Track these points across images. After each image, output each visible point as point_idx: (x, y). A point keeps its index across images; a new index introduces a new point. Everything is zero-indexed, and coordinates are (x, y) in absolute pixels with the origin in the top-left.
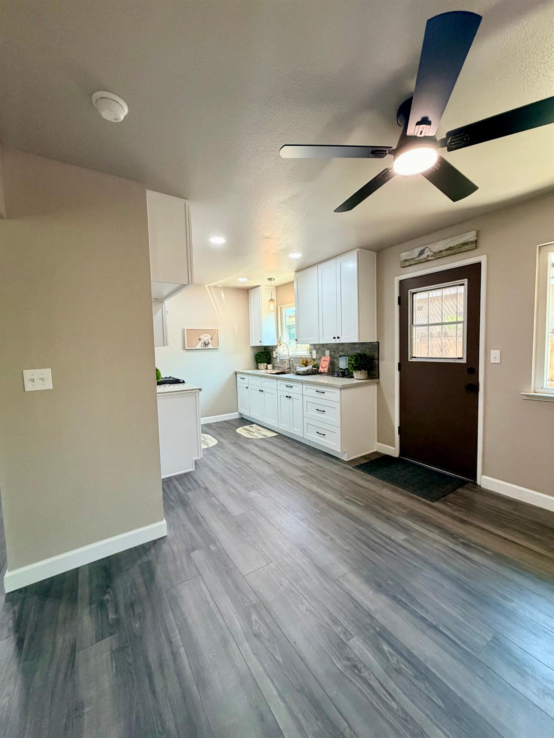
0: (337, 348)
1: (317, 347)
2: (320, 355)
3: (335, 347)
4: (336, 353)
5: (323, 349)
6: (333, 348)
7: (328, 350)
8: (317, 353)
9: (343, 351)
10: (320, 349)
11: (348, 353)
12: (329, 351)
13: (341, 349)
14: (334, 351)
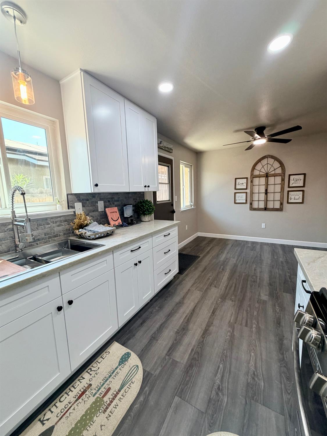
0: (112, 198)
1: (82, 197)
2: (88, 208)
3: (109, 197)
4: (112, 203)
5: (94, 200)
6: (107, 199)
7: (101, 200)
8: (83, 206)
9: (118, 201)
10: (88, 200)
11: (123, 202)
12: (103, 202)
13: (116, 199)
14: (109, 201)
